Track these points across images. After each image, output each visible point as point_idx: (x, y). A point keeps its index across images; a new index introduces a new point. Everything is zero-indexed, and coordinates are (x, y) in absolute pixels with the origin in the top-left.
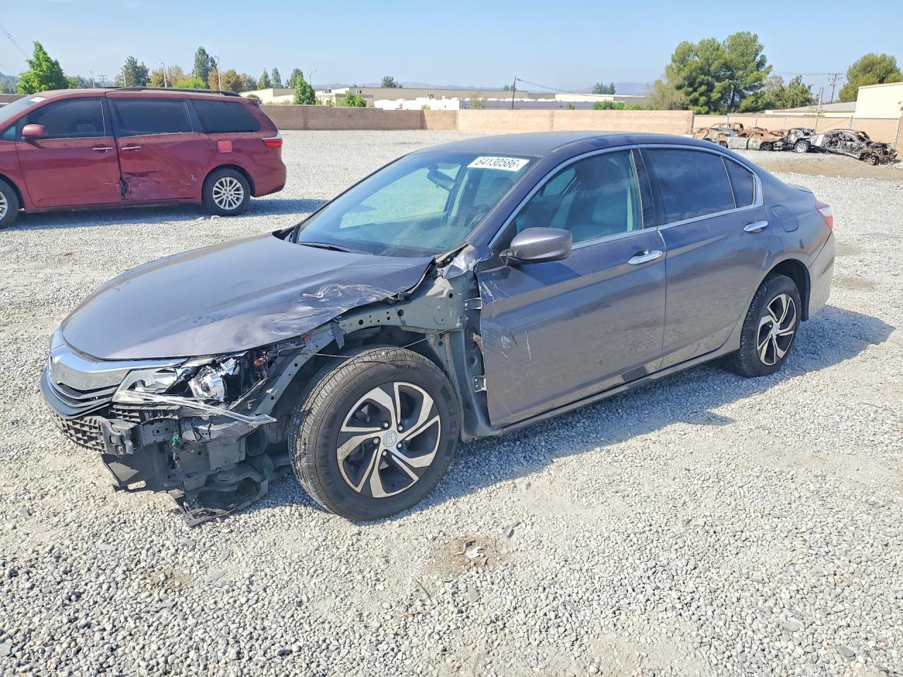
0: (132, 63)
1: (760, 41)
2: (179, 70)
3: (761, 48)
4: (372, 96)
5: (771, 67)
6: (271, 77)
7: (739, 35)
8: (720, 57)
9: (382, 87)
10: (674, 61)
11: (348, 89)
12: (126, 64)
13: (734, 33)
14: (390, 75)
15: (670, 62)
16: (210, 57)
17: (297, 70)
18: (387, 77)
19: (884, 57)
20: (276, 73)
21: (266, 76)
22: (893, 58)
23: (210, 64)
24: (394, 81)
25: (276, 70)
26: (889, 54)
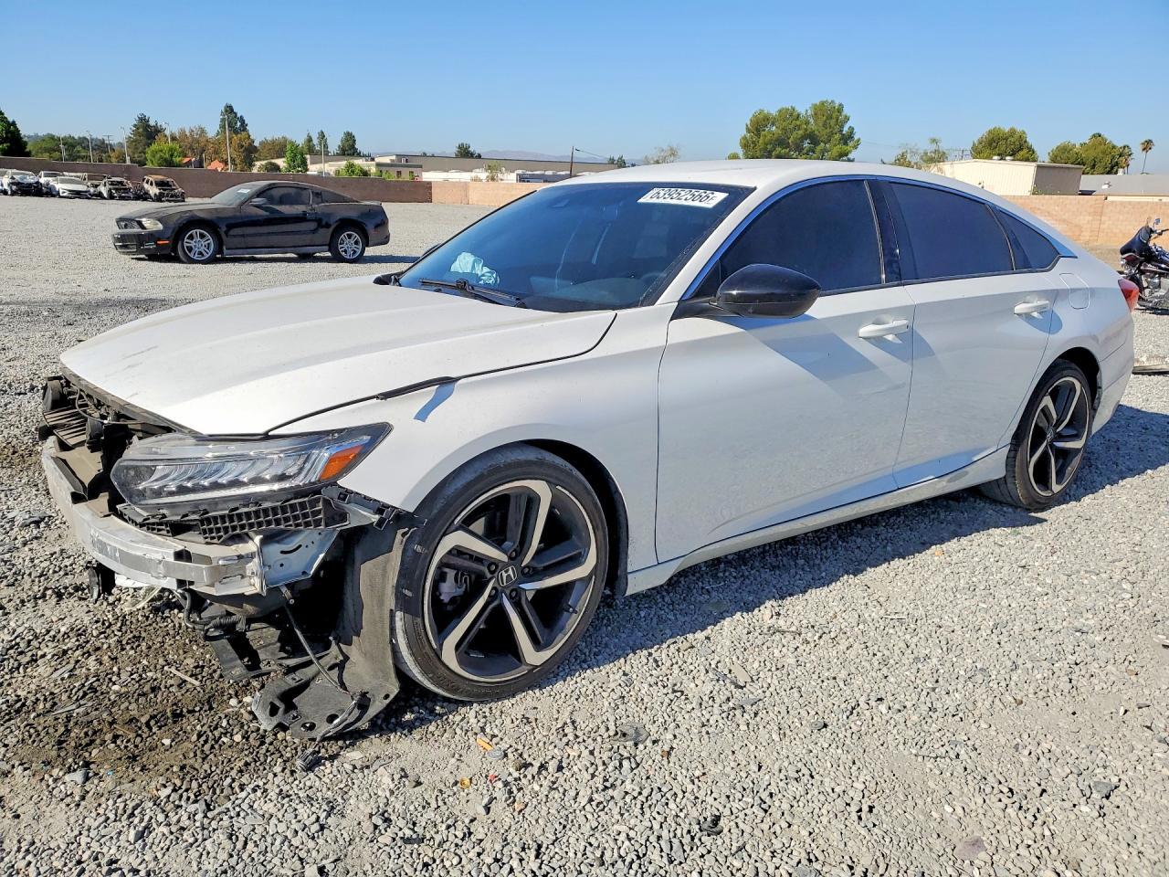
0: (143, 121)
1: (846, 111)
2: (203, 131)
3: (847, 119)
4: (421, 167)
5: (859, 140)
6: (315, 141)
7: (823, 103)
8: (799, 127)
9: (457, 156)
10: (748, 130)
11: (394, 158)
12: (135, 122)
13: (817, 101)
14: (465, 141)
15: (744, 132)
16: (239, 115)
17: (348, 133)
18: (462, 144)
19: (1013, 132)
20: (322, 135)
21: (310, 140)
22: (1024, 133)
23: (239, 124)
24: (471, 149)
25: (322, 132)
26: (1019, 129)
